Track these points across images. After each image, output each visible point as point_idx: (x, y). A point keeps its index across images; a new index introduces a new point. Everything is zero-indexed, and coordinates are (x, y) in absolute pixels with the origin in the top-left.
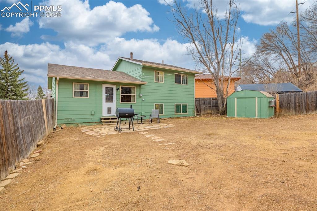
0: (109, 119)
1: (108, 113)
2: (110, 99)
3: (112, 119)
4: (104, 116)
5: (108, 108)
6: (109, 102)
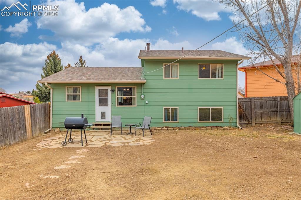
0: (101, 125)
1: (102, 118)
2: (103, 102)
3: (104, 125)
4: (97, 122)
5: (101, 112)
6: (103, 106)
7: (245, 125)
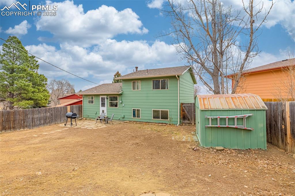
5: (102, 110)
6: (103, 107)
7: (188, 124)
